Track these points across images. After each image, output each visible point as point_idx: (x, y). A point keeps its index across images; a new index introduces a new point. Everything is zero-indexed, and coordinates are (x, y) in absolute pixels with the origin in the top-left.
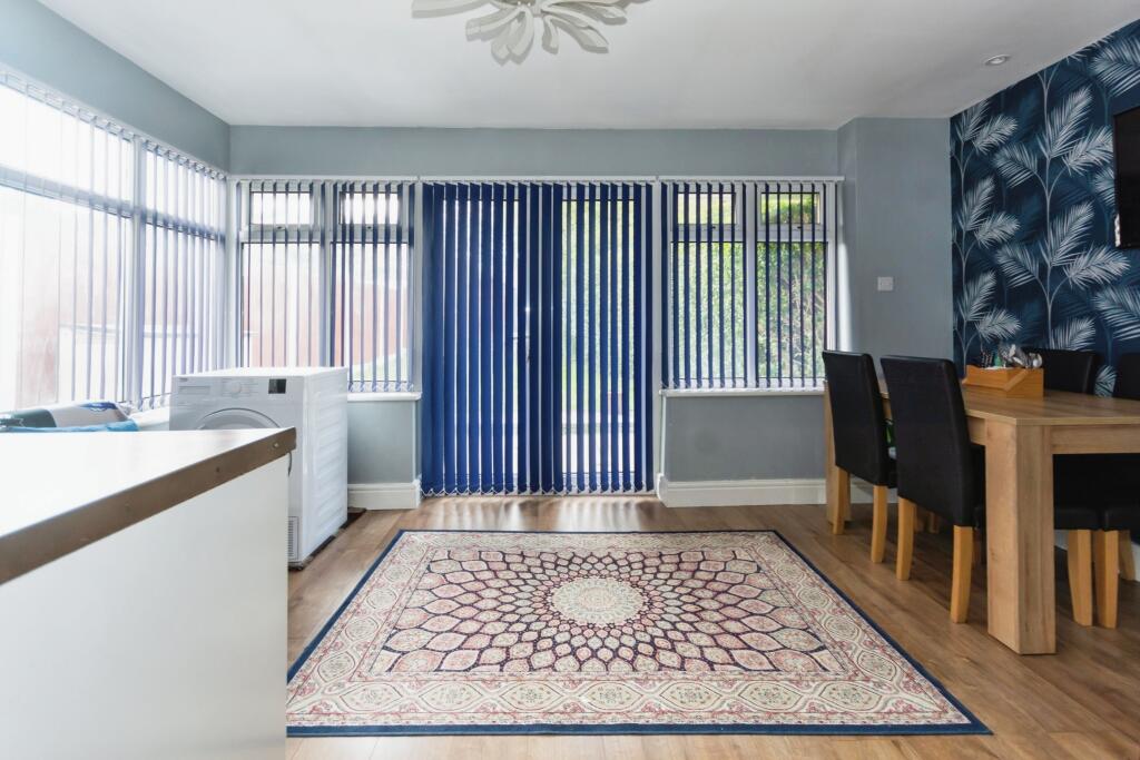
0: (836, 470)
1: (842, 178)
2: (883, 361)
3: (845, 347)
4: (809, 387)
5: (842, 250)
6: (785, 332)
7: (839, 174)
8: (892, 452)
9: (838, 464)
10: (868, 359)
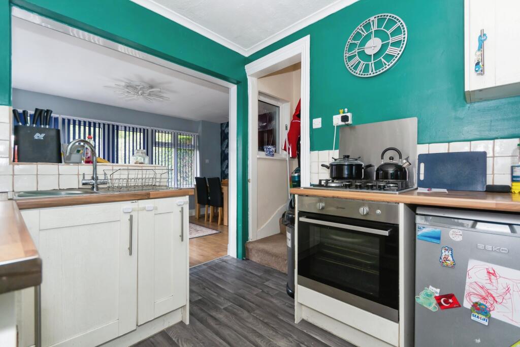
0: (198, 205)
1: (198, 134)
2: (208, 179)
3: (198, 176)
4: (190, 187)
5: (198, 152)
6: (182, 173)
7: (197, 133)
8: (209, 198)
9: (199, 203)
10: (205, 178)
